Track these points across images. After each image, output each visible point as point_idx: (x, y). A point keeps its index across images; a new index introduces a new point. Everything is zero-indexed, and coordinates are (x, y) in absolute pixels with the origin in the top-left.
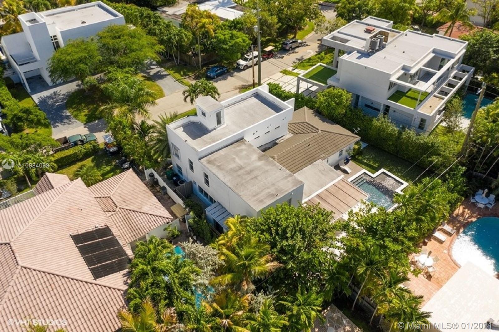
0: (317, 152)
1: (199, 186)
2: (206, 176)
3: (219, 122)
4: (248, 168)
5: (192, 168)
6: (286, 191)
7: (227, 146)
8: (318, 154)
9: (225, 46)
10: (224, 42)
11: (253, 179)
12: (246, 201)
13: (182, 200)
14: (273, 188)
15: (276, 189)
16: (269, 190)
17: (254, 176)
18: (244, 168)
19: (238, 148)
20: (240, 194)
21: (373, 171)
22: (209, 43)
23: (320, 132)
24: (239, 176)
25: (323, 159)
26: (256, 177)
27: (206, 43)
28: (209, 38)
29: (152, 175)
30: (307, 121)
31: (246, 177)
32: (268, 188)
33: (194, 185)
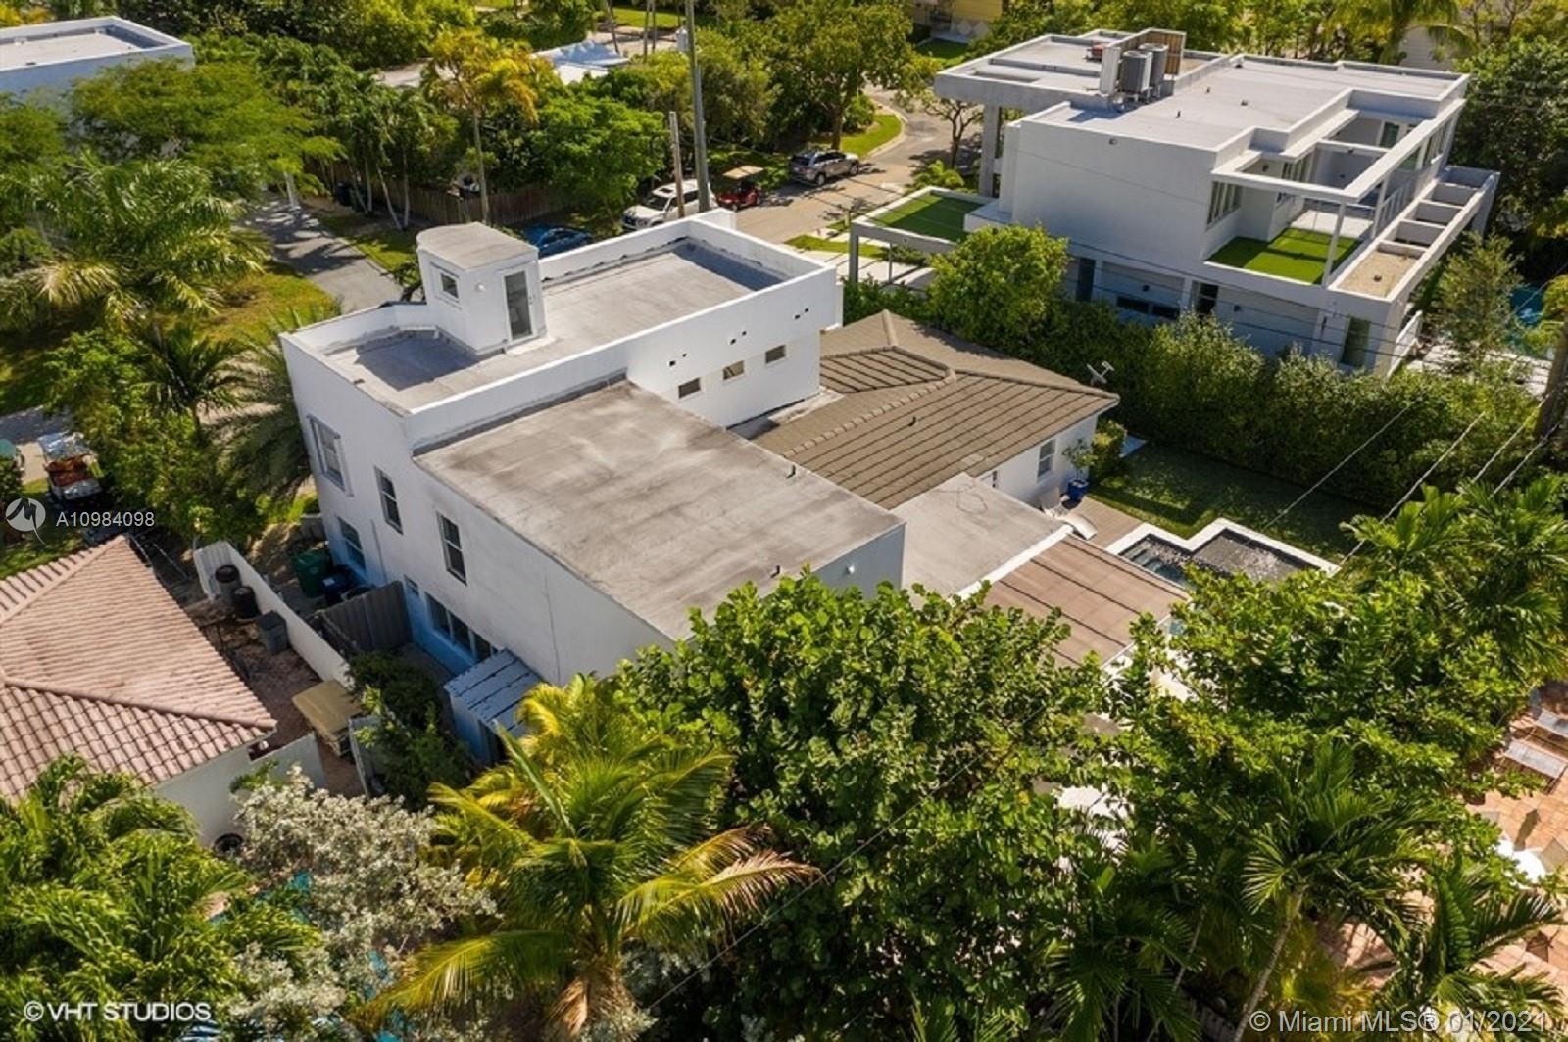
0: (948, 447)
1: (430, 599)
2: (451, 531)
3: (520, 326)
4: (642, 478)
5: (393, 514)
6: (822, 556)
7: (549, 405)
8: (955, 456)
9: (576, 148)
10: (576, 132)
11: (661, 515)
12: (624, 601)
13: (346, 657)
14: (757, 546)
15: (772, 550)
16: (737, 556)
17: (667, 506)
18: (620, 478)
19: (599, 412)
20: (596, 575)
21: (1184, 527)
22: (518, 142)
23: (954, 376)
24: (598, 506)
25: (976, 471)
26: (676, 510)
27: (507, 143)
28: (517, 128)
29: (228, 575)
30: (895, 343)
31: (629, 509)
32: (734, 547)
33: (409, 597)
